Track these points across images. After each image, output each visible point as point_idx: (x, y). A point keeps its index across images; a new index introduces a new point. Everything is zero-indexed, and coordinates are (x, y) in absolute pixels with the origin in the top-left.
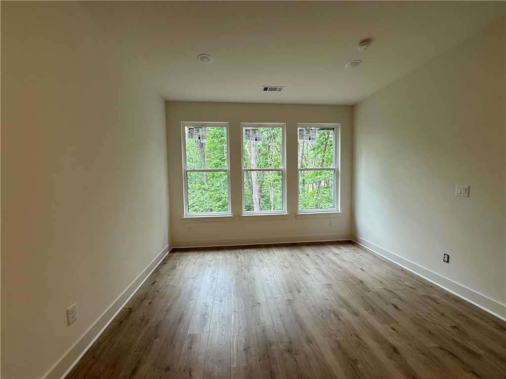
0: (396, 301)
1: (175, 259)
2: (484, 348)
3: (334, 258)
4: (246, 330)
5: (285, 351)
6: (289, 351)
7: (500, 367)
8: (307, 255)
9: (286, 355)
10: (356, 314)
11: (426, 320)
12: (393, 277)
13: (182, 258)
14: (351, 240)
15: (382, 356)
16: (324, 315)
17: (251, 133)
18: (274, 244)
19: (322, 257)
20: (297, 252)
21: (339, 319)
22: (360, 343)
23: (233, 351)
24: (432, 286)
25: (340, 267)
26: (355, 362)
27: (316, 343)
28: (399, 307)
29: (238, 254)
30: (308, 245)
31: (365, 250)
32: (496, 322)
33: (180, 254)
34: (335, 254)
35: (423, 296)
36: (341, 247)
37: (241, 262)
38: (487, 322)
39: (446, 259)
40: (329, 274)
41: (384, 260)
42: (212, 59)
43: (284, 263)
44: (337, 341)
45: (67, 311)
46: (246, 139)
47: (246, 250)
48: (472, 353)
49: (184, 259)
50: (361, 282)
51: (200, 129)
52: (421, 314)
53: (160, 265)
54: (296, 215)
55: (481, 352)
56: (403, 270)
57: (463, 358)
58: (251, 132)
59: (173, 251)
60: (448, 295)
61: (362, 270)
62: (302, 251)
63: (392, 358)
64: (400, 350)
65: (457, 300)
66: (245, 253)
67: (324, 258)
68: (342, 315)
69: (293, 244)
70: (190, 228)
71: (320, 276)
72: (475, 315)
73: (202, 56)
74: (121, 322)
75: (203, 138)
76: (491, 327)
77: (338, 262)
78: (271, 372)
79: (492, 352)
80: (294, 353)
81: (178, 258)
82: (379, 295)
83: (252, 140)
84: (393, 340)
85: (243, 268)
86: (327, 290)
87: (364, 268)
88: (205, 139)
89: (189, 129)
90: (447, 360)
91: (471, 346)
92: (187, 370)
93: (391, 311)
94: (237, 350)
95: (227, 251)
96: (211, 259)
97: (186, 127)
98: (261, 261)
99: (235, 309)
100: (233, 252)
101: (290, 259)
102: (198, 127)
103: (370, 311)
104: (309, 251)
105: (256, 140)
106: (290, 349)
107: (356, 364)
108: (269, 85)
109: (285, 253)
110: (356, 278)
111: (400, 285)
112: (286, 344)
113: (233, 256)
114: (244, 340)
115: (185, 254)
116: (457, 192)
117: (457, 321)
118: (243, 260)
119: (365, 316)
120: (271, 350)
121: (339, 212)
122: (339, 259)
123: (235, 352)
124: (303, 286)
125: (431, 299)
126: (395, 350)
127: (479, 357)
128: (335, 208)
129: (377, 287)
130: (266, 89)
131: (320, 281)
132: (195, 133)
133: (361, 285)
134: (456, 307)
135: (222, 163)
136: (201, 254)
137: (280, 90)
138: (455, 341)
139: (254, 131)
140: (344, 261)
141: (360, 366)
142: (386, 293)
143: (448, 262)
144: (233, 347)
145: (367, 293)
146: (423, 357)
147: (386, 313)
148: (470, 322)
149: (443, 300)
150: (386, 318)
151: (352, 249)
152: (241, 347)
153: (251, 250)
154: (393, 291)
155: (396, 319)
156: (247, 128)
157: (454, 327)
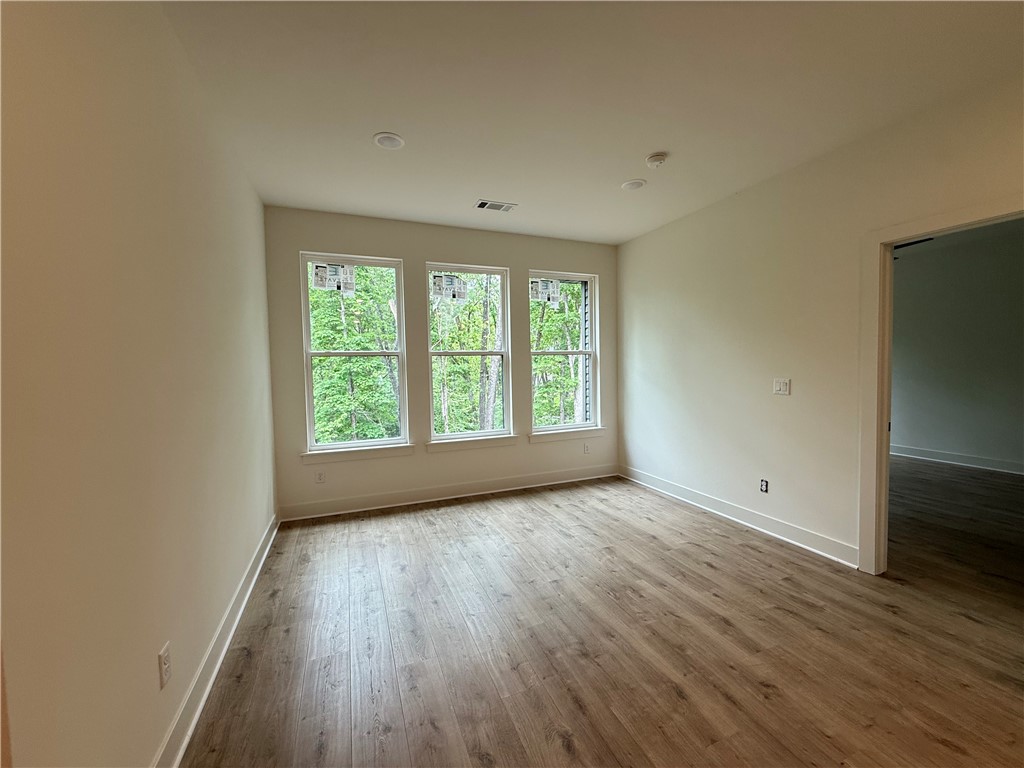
0: (709, 558)
1: (299, 542)
2: (824, 598)
3: (601, 507)
4: (503, 639)
5: (579, 655)
6: (585, 655)
7: (844, 615)
8: (557, 506)
9: (583, 662)
10: (662, 585)
11: (751, 576)
12: (696, 525)
13: (315, 539)
14: (619, 476)
15: (711, 631)
16: (617, 594)
17: (444, 282)
18: (492, 494)
19: (582, 506)
20: (537, 503)
21: (641, 596)
22: (680, 623)
23: (494, 676)
24: (748, 531)
25: (616, 520)
26: (681, 648)
27: (621, 636)
28: (714, 564)
29: (431, 519)
30: (551, 490)
31: (644, 489)
32: (830, 565)
33: (305, 531)
34: (602, 500)
35: (741, 545)
36: (607, 488)
37: (443, 531)
38: (819, 566)
39: (764, 488)
40: (603, 532)
41: (675, 500)
42: (403, 142)
43: (522, 523)
44: (648, 627)
45: (160, 657)
46: (435, 293)
47: (442, 510)
48: (811, 606)
49: (319, 540)
50: (654, 537)
51: (341, 270)
52: (744, 570)
53: (268, 557)
54: (529, 437)
55: (822, 603)
56: (705, 513)
57: (805, 615)
58: (444, 279)
59: (285, 526)
60: (769, 540)
61: (650, 519)
62: (545, 500)
63: (726, 633)
64: (732, 621)
65: (782, 545)
66: (441, 514)
67: (586, 508)
68: (643, 589)
69: (525, 490)
70: (320, 475)
71: (589, 538)
72: (807, 561)
73: (386, 135)
74: (238, 677)
75: (346, 288)
76: (825, 572)
77: (611, 511)
78: (569, 689)
79: (833, 601)
80: (592, 655)
81: (303, 539)
82: (685, 553)
83: (447, 296)
84: (722, 611)
85: (452, 542)
86: (609, 557)
87: (651, 516)
88: (352, 289)
89: (317, 267)
90: (789, 621)
91: (811, 598)
92: (426, 722)
93: (707, 573)
94: (501, 672)
95: (406, 516)
96: (379, 534)
97: (309, 263)
98: (481, 525)
99: (467, 610)
100: (419, 514)
101: (530, 515)
102: (336, 265)
103: (679, 577)
104: (557, 498)
105: (454, 296)
106: (584, 651)
107: (683, 650)
108: (490, 199)
109: (518, 506)
110: (645, 533)
111: (708, 534)
112: (577, 647)
113: (421, 523)
114: (506, 655)
115: (317, 529)
116: (776, 388)
117: (788, 571)
118: (444, 527)
119: (675, 585)
120: (556, 659)
121: (600, 427)
122: (609, 506)
123: (498, 675)
124: (568, 556)
125: (752, 548)
126: (727, 622)
127: (821, 609)
128: (592, 421)
129: (678, 542)
130: (482, 205)
131: (592, 545)
132: (328, 277)
133: (656, 541)
134: (782, 553)
135: (337, 336)
136: (353, 526)
137: (507, 210)
138: (792, 596)
139: (451, 279)
140: (619, 509)
141: (689, 652)
142: (693, 549)
143: (766, 491)
144: (492, 670)
145: (667, 553)
146: (760, 623)
147: (701, 576)
148: (803, 570)
149: (766, 548)
150: (703, 583)
151: (625, 489)
152: (506, 667)
153: (453, 509)
154: (701, 544)
155: (715, 582)
156: (437, 274)
157: (786, 579)
